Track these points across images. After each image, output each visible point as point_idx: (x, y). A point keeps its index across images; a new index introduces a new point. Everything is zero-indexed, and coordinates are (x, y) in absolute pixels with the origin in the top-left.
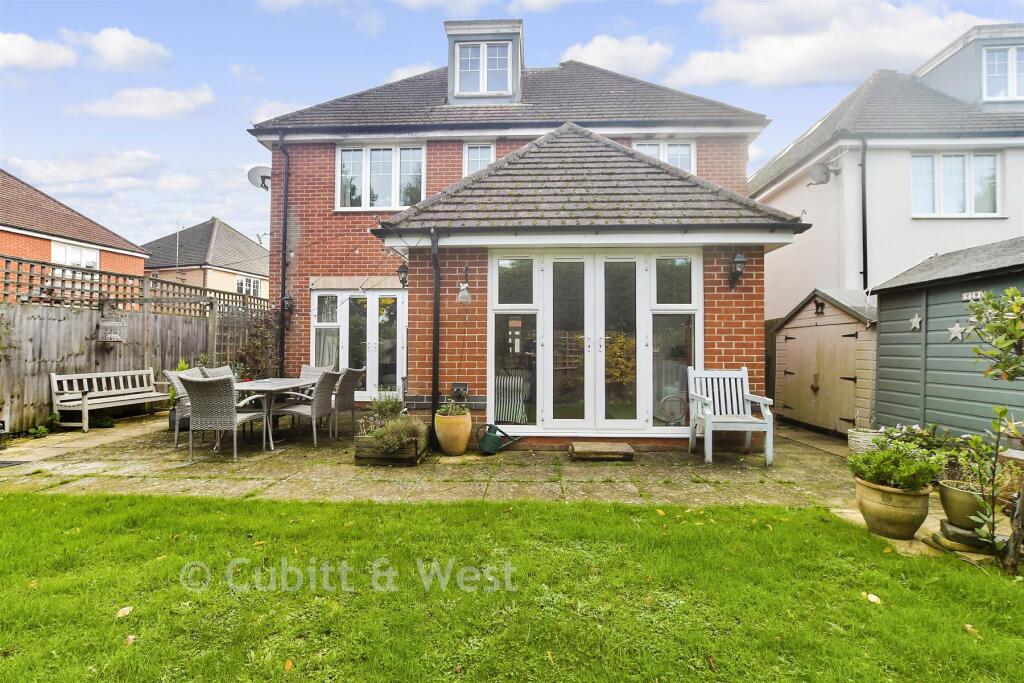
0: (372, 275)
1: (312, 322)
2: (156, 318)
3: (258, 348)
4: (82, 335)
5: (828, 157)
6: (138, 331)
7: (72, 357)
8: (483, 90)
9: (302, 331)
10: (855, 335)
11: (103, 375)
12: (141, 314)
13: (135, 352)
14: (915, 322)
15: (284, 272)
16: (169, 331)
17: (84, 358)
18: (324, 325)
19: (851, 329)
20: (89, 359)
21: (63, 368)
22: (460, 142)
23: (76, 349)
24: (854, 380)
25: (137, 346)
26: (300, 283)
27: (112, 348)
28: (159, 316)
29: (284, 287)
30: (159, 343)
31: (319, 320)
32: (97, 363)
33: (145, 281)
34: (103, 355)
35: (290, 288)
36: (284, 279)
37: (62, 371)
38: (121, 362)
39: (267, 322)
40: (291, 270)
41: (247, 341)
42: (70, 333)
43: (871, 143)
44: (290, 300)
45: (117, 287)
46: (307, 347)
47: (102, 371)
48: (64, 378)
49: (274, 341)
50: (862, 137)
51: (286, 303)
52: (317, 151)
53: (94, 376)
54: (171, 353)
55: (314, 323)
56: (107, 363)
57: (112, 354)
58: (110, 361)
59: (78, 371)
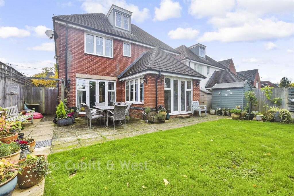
0: (98, 75)
1: (76, 88)
5: (184, 61)
8: (122, 27)
9: (73, 91)
10: (204, 95)
14: (219, 93)
15: (66, 71)
18: (81, 90)
19: (203, 94)
22: (122, 41)
24: (203, 102)
26: (72, 75)
29: (66, 76)
32: (4, 103)
33: (11, 69)
35: (68, 76)
36: (66, 73)
40: (68, 70)
43: (191, 61)
44: (69, 80)
46: (75, 97)
50: (190, 59)
52: (78, 32)
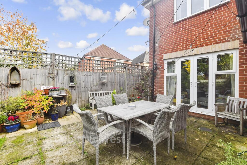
1: (164, 73)
2: (118, 74)
3: (143, 84)
4: (97, 80)
6: (113, 78)
7: (94, 87)
11: (102, 92)
12: (114, 73)
13: (112, 85)
15: (154, 54)
16: (122, 79)
17: (97, 87)
18: (170, 74)
20: (99, 87)
21: (92, 90)
23: (95, 84)
25: (112, 83)
26: (160, 57)
27: (105, 84)
28: (119, 74)
29: (154, 60)
30: (119, 82)
31: (168, 72)
32: (101, 88)
33: (115, 63)
34: (103, 86)
35: (156, 60)
36: (154, 57)
37: (92, 91)
38: (108, 88)
39: (147, 74)
41: (139, 82)
42: (94, 79)
44: (156, 65)
45: (107, 65)
47: (103, 91)
48: (92, 93)
49: (150, 81)
51: (155, 66)
53: (100, 92)
54: (122, 85)
55: (166, 74)
56: (104, 88)
57: (105, 85)
58: (105, 87)
59: (96, 91)
